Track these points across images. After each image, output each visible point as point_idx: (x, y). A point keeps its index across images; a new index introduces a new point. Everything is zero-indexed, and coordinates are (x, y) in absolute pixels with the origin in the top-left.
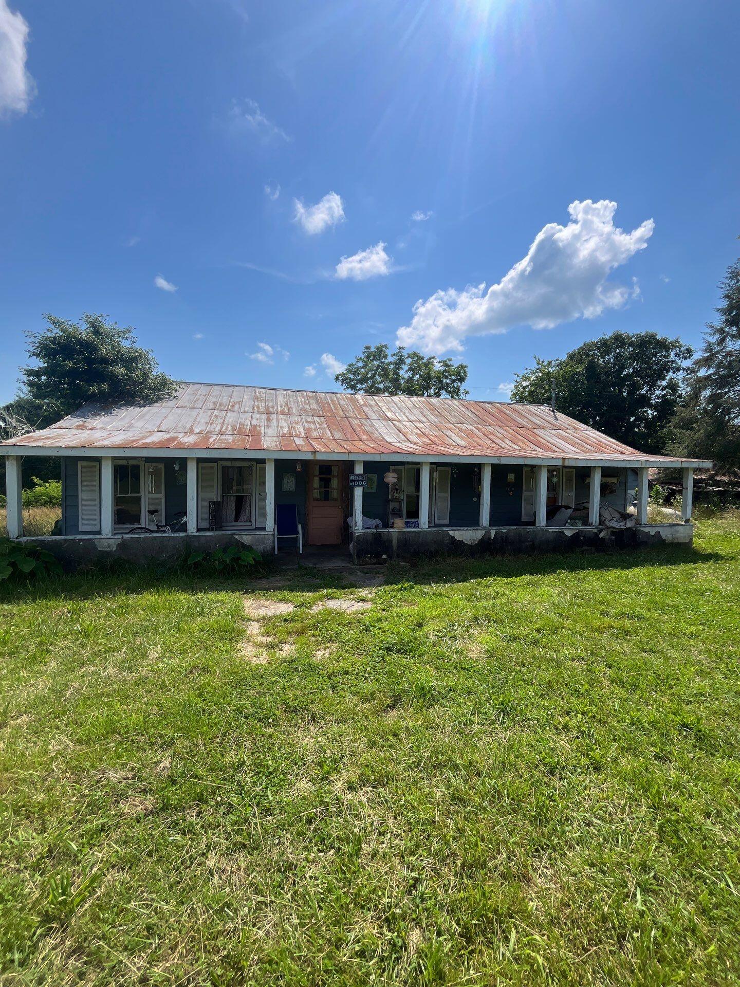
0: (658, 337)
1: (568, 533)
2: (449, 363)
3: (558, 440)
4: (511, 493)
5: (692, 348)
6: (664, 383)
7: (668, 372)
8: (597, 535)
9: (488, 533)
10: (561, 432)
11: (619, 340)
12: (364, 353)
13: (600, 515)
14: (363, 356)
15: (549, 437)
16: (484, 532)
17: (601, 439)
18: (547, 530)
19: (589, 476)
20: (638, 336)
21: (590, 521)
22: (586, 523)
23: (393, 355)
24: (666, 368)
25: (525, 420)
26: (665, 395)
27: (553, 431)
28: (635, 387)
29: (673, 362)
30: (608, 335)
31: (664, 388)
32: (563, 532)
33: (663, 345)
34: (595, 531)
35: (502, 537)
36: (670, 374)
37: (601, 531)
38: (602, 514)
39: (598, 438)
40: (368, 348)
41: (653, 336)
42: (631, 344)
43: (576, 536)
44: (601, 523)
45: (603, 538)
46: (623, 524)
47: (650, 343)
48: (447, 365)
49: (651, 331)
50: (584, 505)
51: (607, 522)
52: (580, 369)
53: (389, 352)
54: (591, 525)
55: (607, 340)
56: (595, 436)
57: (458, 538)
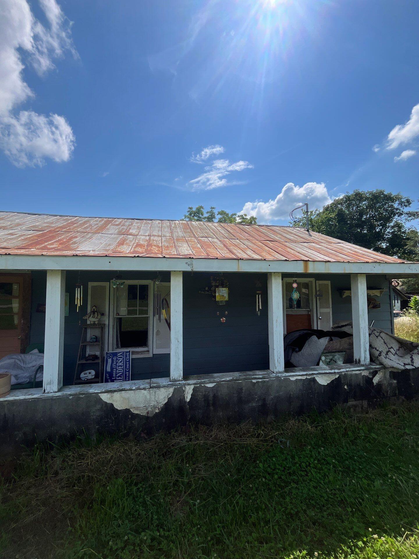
0: (385, 193)
1: (323, 381)
2: (245, 217)
3: (310, 251)
4: (223, 320)
5: (410, 198)
6: (392, 224)
7: (394, 215)
8: (369, 380)
9: (179, 392)
10: (313, 244)
11: (359, 197)
12: (188, 212)
13: (370, 346)
14: (187, 214)
15: (300, 248)
16: (171, 390)
17: (356, 250)
18: (287, 379)
19: (349, 289)
20: (371, 193)
21: (356, 357)
22: (350, 360)
23: (208, 212)
24: (393, 213)
25: (279, 236)
26: (394, 232)
27: (306, 244)
28: (372, 227)
29: (397, 209)
30: (351, 193)
31: (393, 227)
32: (314, 380)
33: (389, 198)
34: (365, 373)
35: (206, 398)
36: (396, 217)
37: (375, 373)
38: (375, 345)
39: (353, 249)
40: (191, 208)
41: (382, 193)
42: (367, 199)
43: (336, 384)
44: (373, 359)
45: (379, 384)
46: (408, 360)
47: (379, 196)
48: (243, 218)
49: (380, 189)
50: (345, 329)
51: (382, 358)
52: (333, 215)
53: (204, 211)
54: (358, 363)
55: (350, 196)
56: (349, 247)
57: (119, 405)
